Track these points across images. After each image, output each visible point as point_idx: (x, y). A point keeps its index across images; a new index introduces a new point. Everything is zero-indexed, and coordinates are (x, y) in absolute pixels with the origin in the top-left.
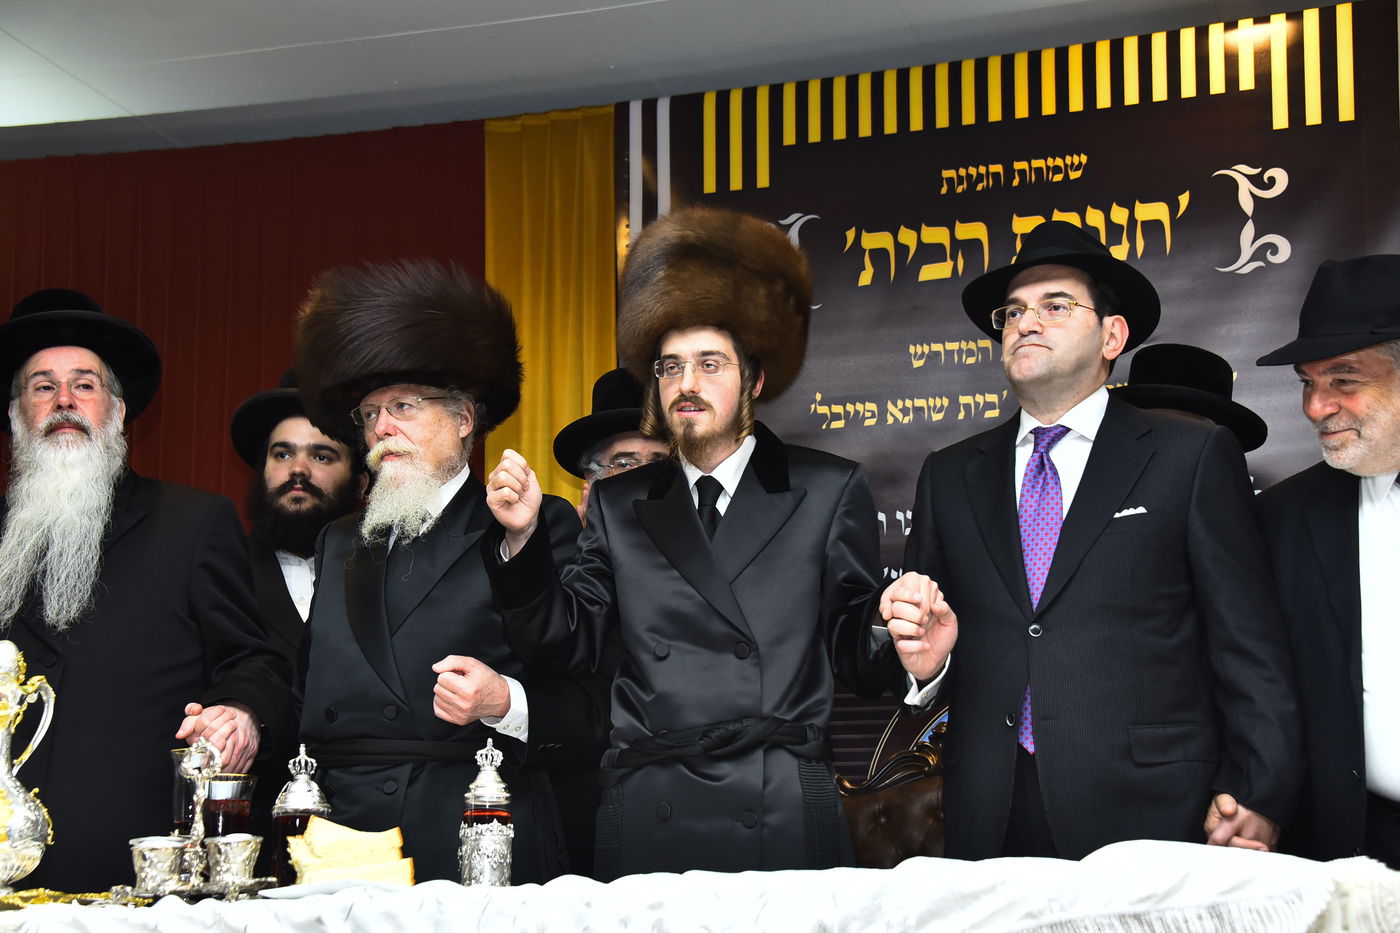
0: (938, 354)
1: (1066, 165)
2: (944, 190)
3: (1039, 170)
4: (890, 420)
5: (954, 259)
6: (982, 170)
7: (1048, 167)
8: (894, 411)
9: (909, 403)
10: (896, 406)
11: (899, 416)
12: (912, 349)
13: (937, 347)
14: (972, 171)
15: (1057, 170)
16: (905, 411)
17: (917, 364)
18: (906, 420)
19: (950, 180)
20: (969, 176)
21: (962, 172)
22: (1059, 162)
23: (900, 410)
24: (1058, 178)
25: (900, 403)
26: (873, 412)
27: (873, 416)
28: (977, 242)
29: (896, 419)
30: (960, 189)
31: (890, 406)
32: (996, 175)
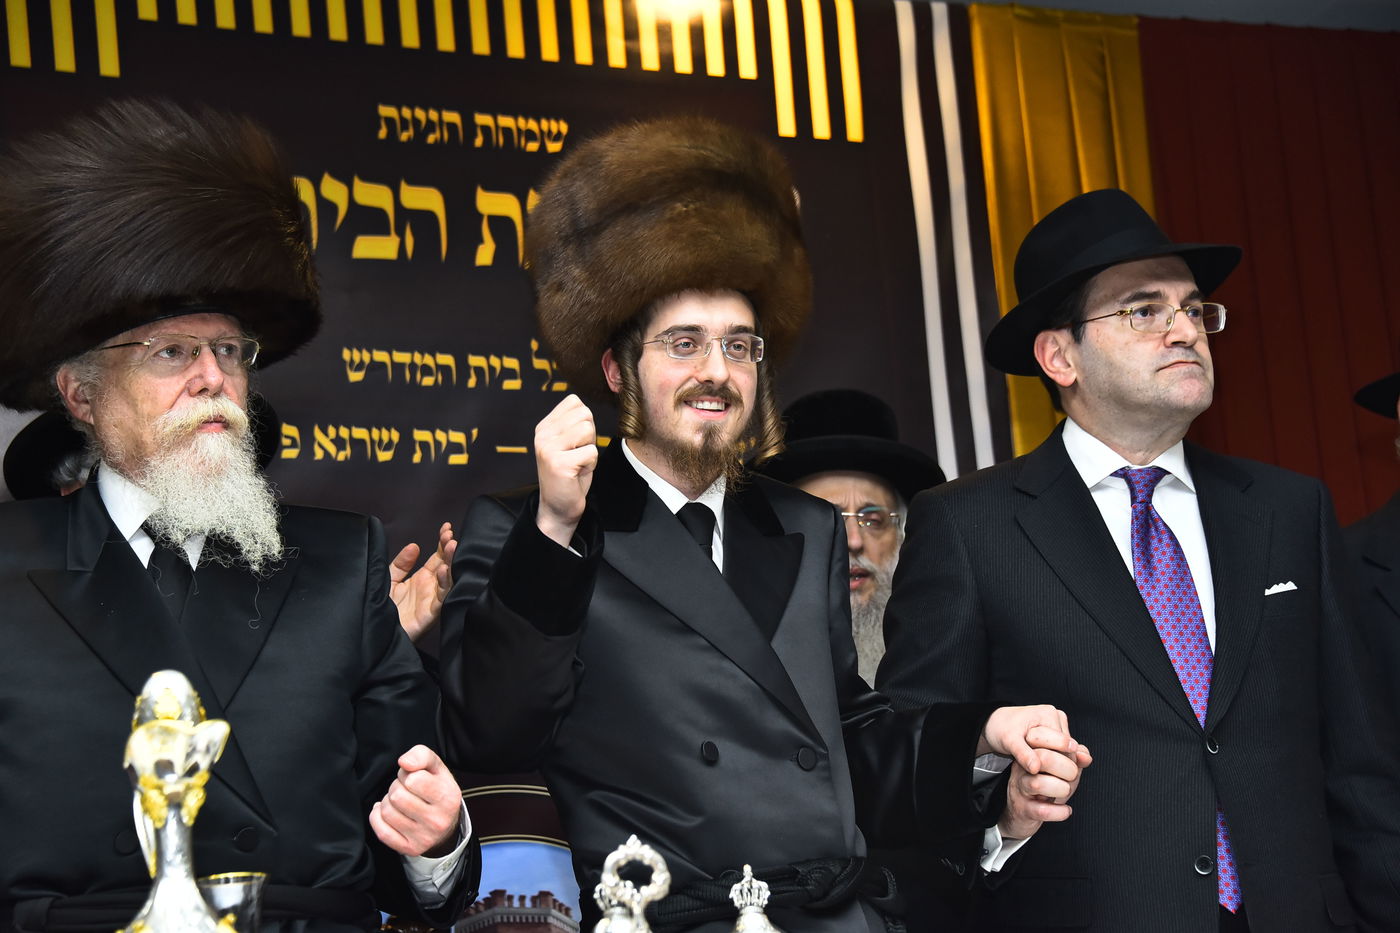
0: (383, 365)
1: (541, 131)
2: (383, 133)
3: (507, 131)
4: (319, 454)
5: (401, 234)
6: (433, 115)
7: (519, 130)
8: (324, 442)
9: (344, 432)
10: (326, 434)
11: (332, 449)
12: (346, 354)
13: (381, 356)
14: (420, 114)
15: (530, 136)
16: (339, 443)
17: (355, 376)
18: (341, 456)
19: (390, 121)
20: (416, 121)
21: (406, 113)
22: (532, 125)
23: (332, 441)
24: (533, 147)
25: (332, 431)
26: (293, 439)
27: (293, 445)
28: (428, 216)
29: (327, 453)
30: (404, 136)
31: (318, 434)
32: (452, 126)
